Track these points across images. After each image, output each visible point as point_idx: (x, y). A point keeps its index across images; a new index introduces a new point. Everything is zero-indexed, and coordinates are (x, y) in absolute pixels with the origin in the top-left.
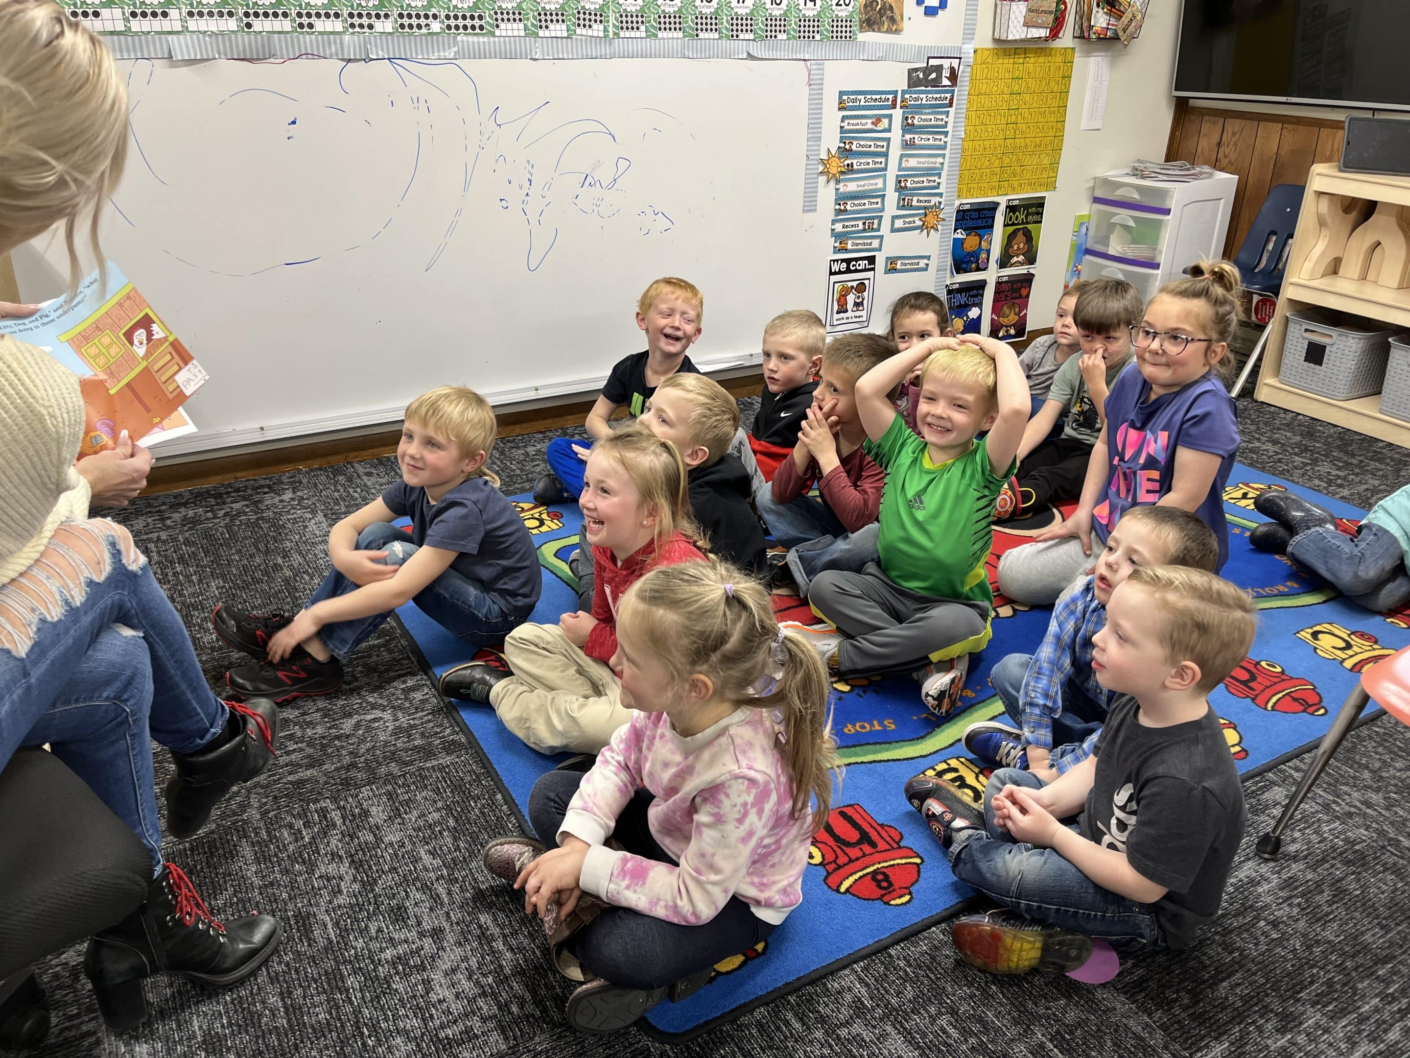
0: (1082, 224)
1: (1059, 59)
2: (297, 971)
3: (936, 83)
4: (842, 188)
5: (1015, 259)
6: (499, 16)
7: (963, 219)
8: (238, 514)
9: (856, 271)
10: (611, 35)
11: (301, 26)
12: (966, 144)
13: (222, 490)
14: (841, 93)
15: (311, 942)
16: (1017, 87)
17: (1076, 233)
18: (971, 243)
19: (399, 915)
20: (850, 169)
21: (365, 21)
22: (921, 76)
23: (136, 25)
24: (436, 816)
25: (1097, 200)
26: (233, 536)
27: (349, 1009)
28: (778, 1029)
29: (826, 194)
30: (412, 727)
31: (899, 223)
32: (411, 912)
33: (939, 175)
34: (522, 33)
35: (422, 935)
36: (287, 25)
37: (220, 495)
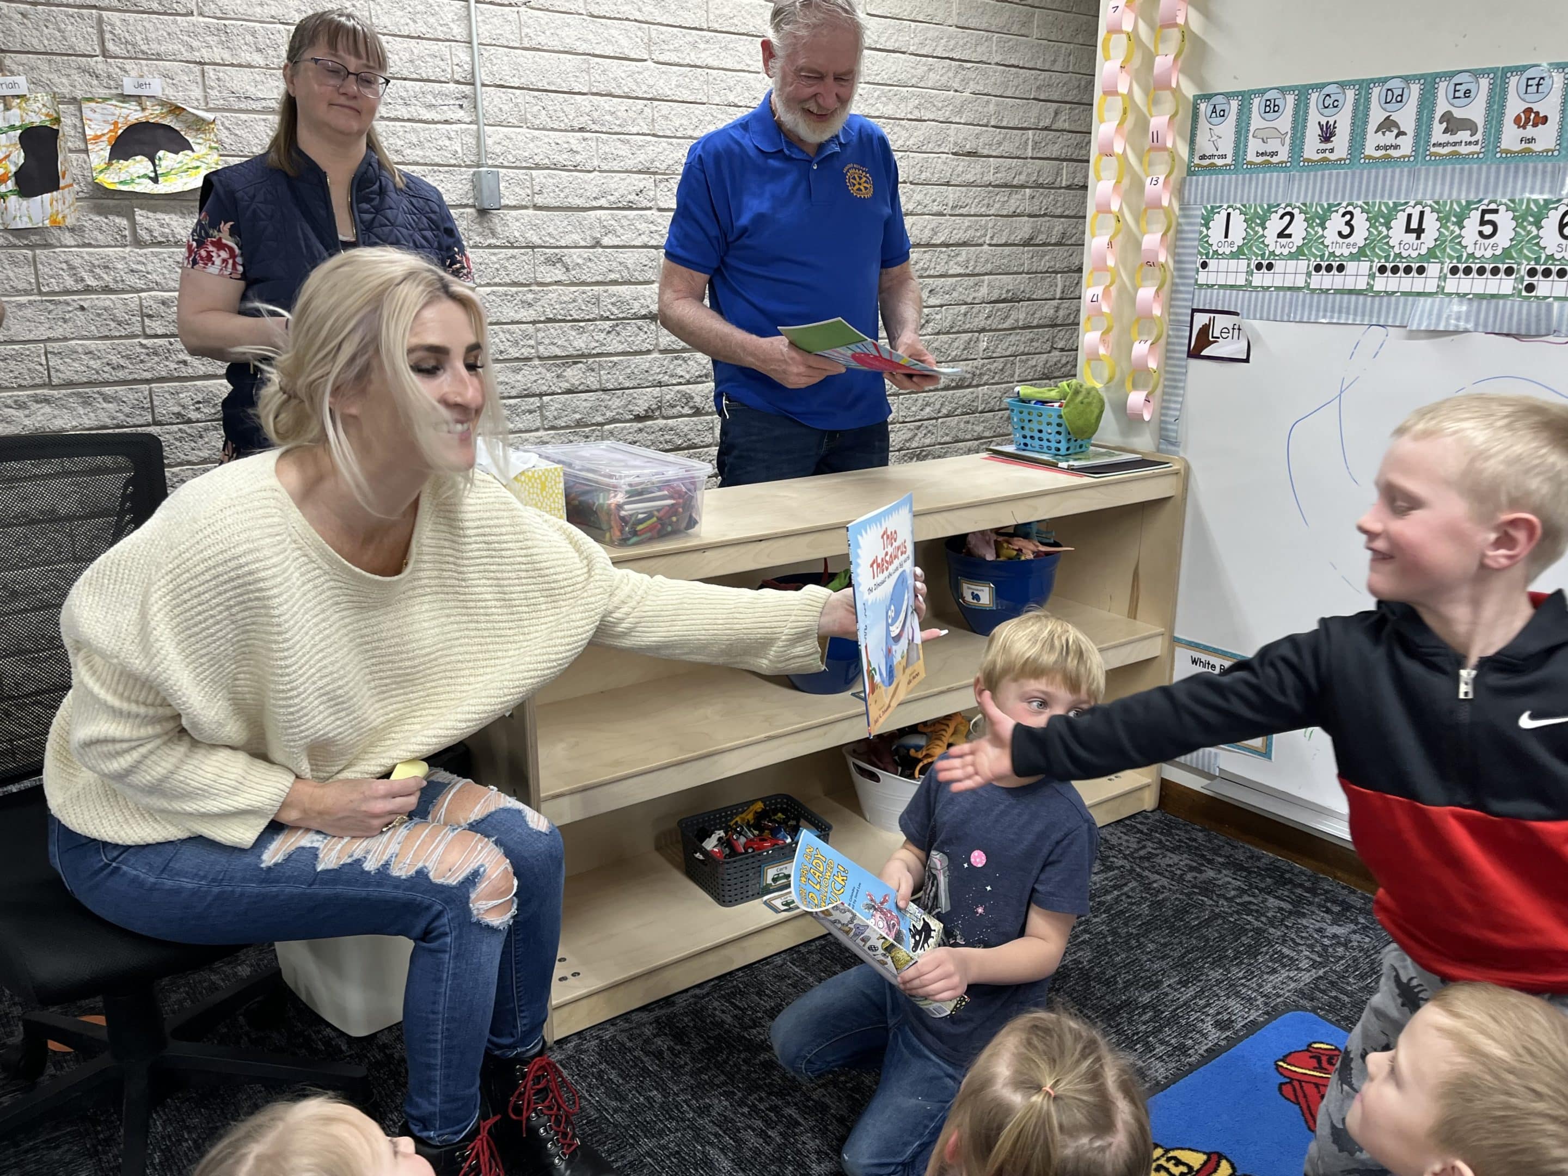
23: (1381, 283)
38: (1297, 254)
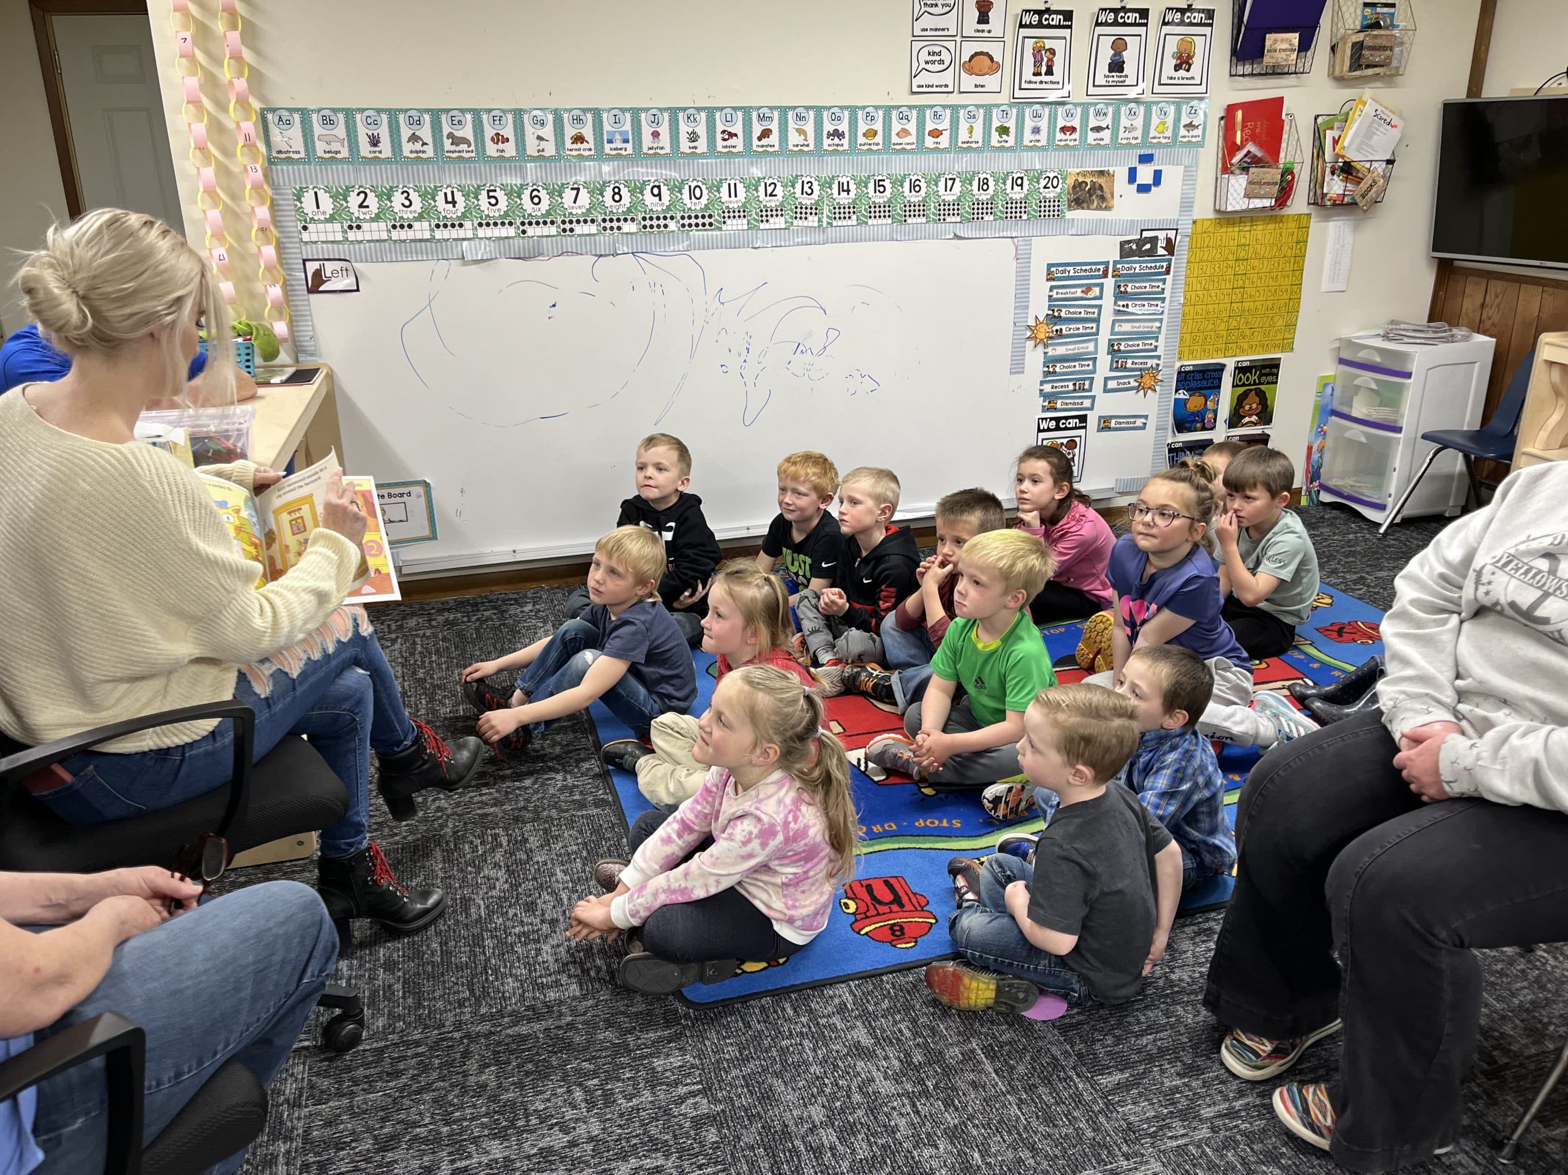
0: (1325, 385)
1: (1292, 225)
2: (454, 931)
3: (1152, 252)
4: (1051, 352)
5: (1247, 419)
6: (726, 215)
7: (1186, 380)
8: (486, 620)
9: (1066, 429)
10: (825, 224)
11: (564, 230)
12: (1187, 309)
13: (479, 600)
14: (1050, 266)
15: (468, 915)
16: (1243, 253)
17: (1320, 394)
18: (1195, 403)
19: (531, 907)
20: (1059, 334)
21: (615, 224)
22: (1134, 247)
23: (439, 234)
24: (575, 848)
25: (1342, 361)
26: (479, 637)
27: (482, 958)
28: (776, 1012)
29: (1035, 358)
30: (575, 786)
31: (1112, 384)
32: (539, 907)
33: (1157, 339)
34: (746, 227)
35: (543, 921)
36: (553, 230)
37: (476, 604)
38: (377, 218)
